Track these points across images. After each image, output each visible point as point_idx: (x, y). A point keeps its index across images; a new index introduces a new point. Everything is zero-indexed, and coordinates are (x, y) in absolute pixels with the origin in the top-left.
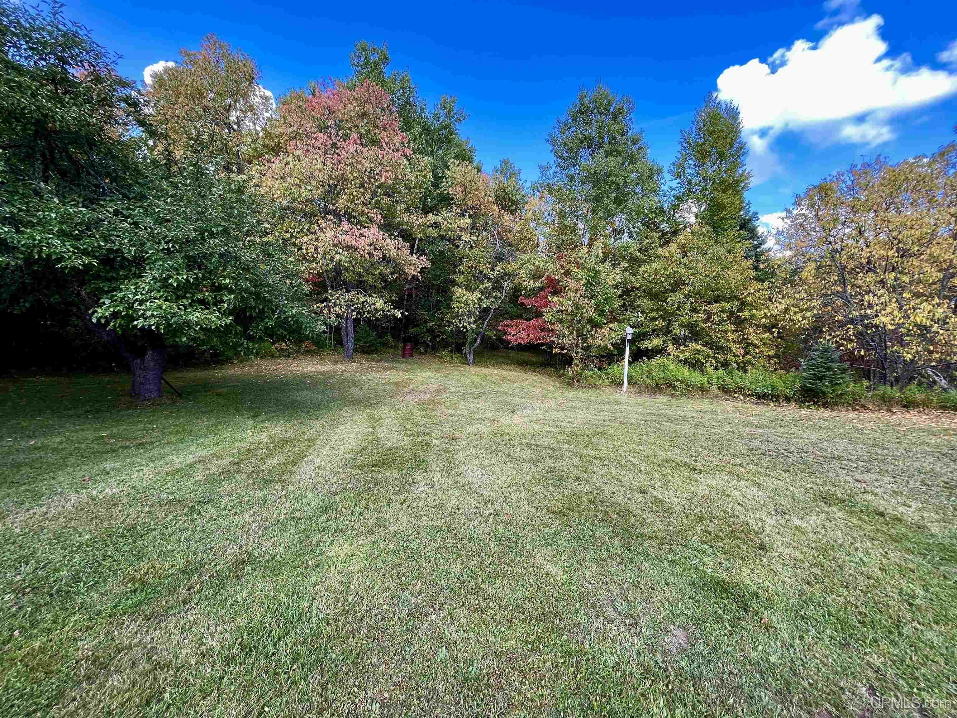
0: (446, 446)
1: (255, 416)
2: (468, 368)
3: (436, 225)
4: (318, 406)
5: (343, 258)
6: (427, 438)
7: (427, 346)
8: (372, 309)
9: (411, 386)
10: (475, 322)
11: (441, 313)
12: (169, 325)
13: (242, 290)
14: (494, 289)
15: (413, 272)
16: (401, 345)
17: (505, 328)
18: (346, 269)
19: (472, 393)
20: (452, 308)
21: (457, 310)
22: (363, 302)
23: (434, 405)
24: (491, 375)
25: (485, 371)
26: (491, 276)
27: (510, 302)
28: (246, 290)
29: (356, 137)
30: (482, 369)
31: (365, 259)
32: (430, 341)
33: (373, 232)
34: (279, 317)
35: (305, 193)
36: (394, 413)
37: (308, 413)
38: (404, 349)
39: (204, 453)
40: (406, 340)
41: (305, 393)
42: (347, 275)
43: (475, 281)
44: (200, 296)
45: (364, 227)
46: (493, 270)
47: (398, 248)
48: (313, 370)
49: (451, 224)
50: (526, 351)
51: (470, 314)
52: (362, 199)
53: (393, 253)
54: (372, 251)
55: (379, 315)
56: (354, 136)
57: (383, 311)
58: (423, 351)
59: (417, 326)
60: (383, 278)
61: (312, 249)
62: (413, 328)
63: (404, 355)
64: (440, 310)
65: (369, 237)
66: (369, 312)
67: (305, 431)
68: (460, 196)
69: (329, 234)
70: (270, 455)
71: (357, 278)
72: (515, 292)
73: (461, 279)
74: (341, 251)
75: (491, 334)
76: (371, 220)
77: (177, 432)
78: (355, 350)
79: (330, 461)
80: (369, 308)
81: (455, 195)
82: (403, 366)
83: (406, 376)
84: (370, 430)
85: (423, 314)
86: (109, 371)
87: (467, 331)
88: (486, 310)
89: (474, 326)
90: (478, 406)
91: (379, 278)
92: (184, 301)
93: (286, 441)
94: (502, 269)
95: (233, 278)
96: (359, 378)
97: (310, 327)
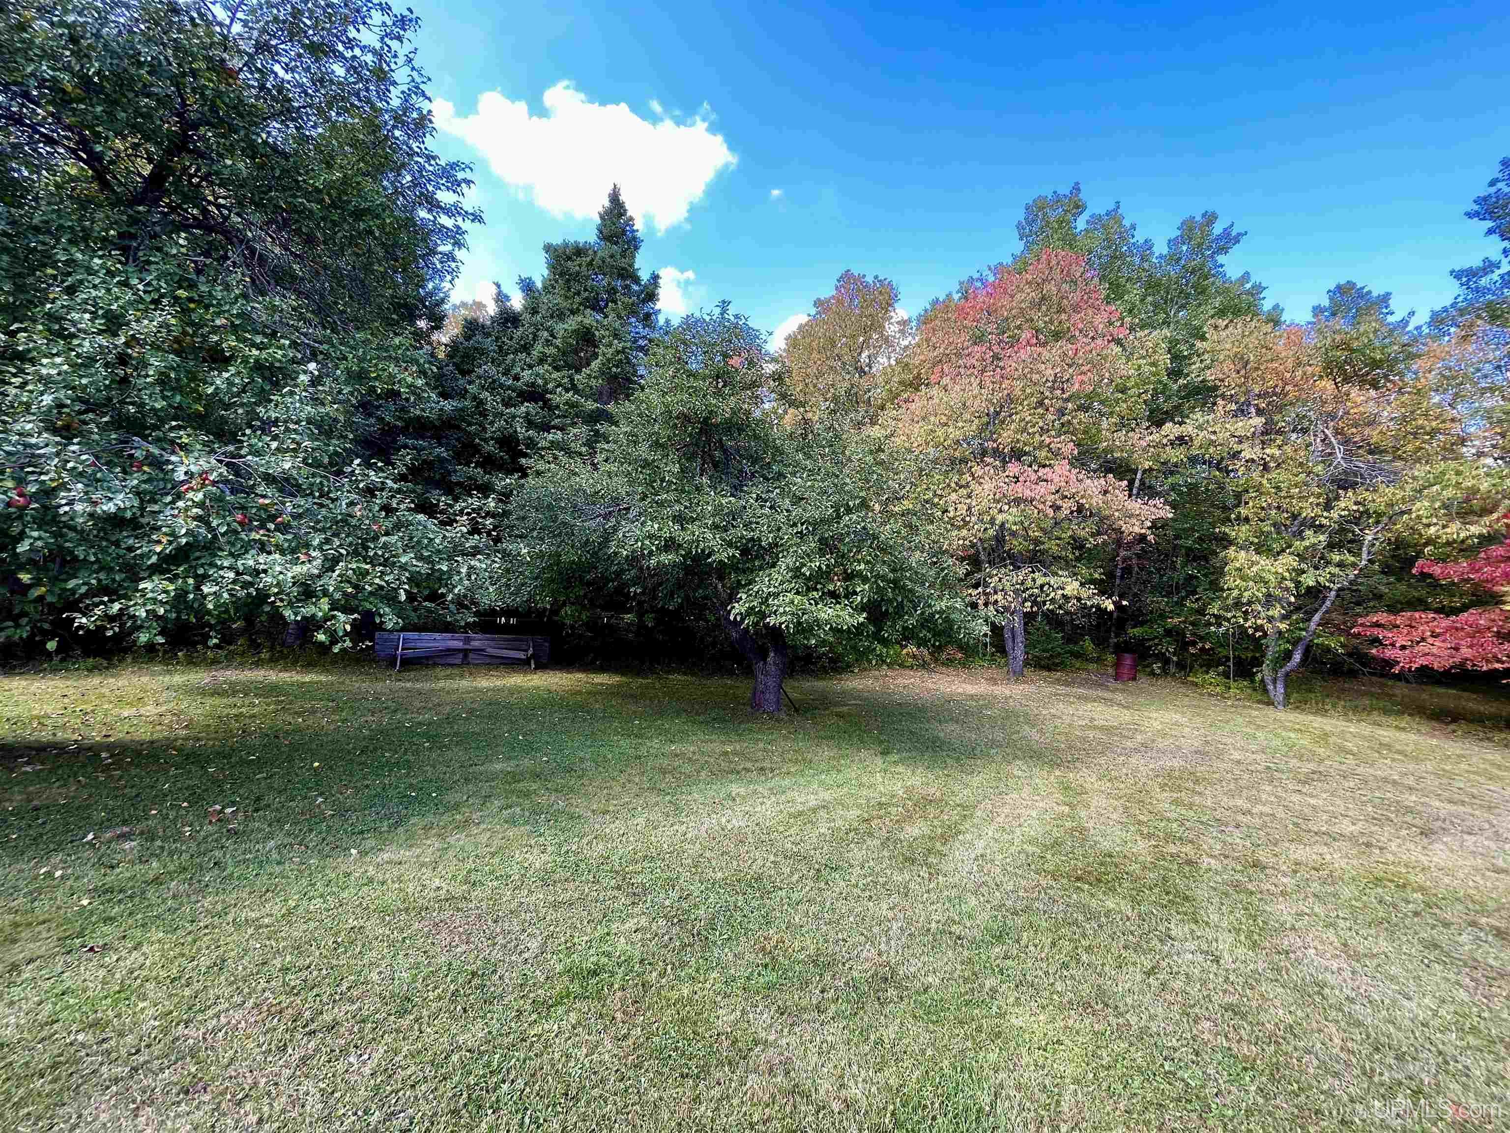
0: (1238, 876)
1: (885, 753)
2: (1270, 711)
3: (1181, 440)
4: (972, 753)
5: (1011, 519)
6: (1188, 849)
7: (1166, 662)
8: (1058, 597)
9: (1139, 737)
10: (1284, 618)
11: (1197, 600)
12: (799, 623)
13: (878, 576)
14: (1331, 546)
15: (1137, 529)
16: (1111, 658)
17: (1376, 631)
18: (1014, 534)
19: (1290, 771)
20: (1222, 590)
21: (1236, 593)
22: (1042, 586)
23: (1197, 782)
24: (1342, 734)
25: (1317, 722)
26: (1325, 522)
27: (1383, 572)
28: (883, 578)
29: (1029, 335)
30: (1311, 717)
31: (1046, 516)
32: (1174, 654)
33: (1060, 472)
34: (922, 613)
35: (955, 433)
36: (1108, 784)
37: (958, 760)
38: (1117, 665)
39: (827, 796)
40: (1120, 650)
41: (951, 727)
42: (1015, 542)
43: (1278, 533)
44: (831, 587)
45: (1044, 466)
46: (1328, 507)
47: (1106, 492)
48: (960, 690)
49: (1215, 433)
50: (1448, 685)
51: (1269, 600)
52: (1041, 424)
53: (1097, 501)
54: (1059, 503)
55: (1073, 605)
56: (1026, 335)
57: (1079, 599)
58: (1158, 671)
59: (1142, 624)
60: (1078, 544)
61: (962, 509)
62: (1134, 627)
63: (1117, 677)
64: (1194, 592)
65: (1052, 481)
66: (1053, 601)
67: (956, 789)
68: (1234, 379)
69: (988, 485)
70: (908, 818)
71: (1031, 547)
72: (1398, 548)
73: (1242, 532)
74: (1006, 507)
75: (1335, 643)
76: (1056, 454)
77: (796, 761)
78: (1026, 663)
79: (1001, 851)
80: (1052, 594)
81: (1222, 380)
82: (1119, 697)
83: (1126, 716)
84: (1067, 809)
85: (1156, 601)
86: (731, 673)
87: (1265, 635)
88: (1315, 593)
89: (1283, 626)
90: (1313, 801)
91: (1069, 543)
92: (815, 593)
93: (929, 801)
94: (1356, 503)
95: (868, 562)
96: (1036, 712)
97: (965, 628)
